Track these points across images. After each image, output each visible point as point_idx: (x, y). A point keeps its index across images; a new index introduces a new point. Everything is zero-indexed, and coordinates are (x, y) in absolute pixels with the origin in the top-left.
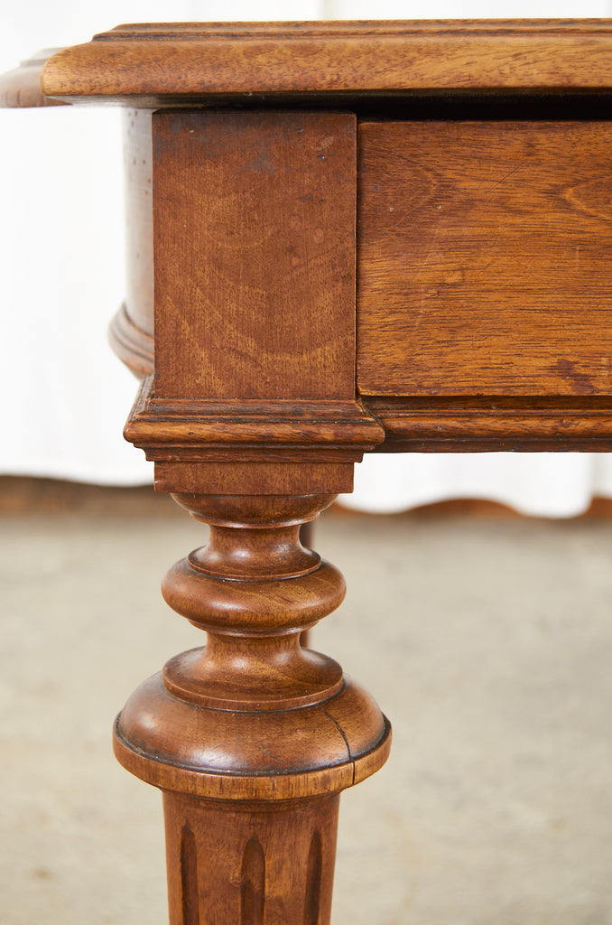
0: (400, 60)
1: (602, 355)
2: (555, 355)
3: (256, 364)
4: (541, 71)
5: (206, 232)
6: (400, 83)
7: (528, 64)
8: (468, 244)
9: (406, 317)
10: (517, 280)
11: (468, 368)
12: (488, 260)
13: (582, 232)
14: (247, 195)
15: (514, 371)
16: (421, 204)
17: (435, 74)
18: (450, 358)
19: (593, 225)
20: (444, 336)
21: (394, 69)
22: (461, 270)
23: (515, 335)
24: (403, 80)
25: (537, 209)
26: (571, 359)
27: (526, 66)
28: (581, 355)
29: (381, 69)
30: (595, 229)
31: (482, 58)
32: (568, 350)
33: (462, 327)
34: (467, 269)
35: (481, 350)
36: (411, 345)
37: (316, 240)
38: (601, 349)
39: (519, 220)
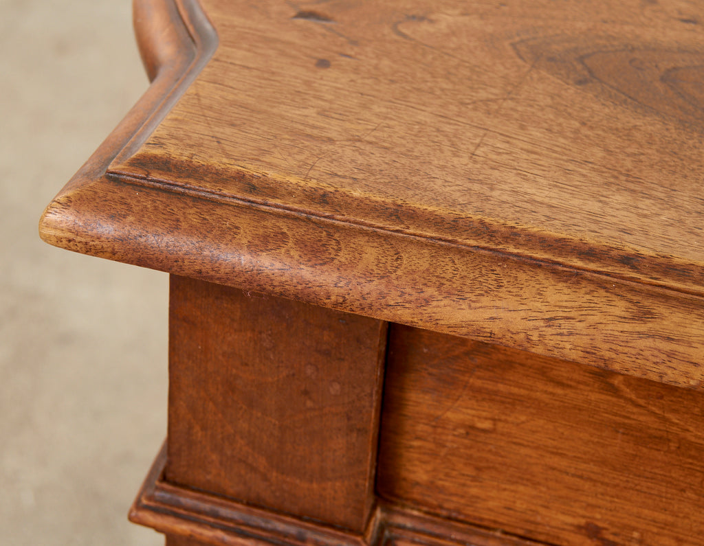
0: (415, 295)
1: (635, 529)
2: (583, 517)
3: (265, 478)
4: (575, 347)
5: (220, 357)
6: (412, 322)
7: (561, 334)
8: (503, 399)
9: (432, 446)
10: (550, 442)
11: (491, 504)
12: (523, 418)
13: (629, 418)
14: (264, 336)
15: (539, 519)
16: (456, 353)
17: (452, 322)
18: (474, 491)
19: (641, 414)
20: (470, 471)
21: (407, 305)
22: (494, 420)
23: (544, 489)
24: (415, 320)
25: (581, 387)
26: (600, 524)
27: (559, 338)
28: (612, 524)
29: (392, 303)
30: (642, 418)
31: (509, 314)
32: (598, 516)
33: (489, 468)
34: (500, 420)
35: (506, 493)
36: (434, 470)
37: (333, 392)
38: (634, 524)
39: (559, 391)
